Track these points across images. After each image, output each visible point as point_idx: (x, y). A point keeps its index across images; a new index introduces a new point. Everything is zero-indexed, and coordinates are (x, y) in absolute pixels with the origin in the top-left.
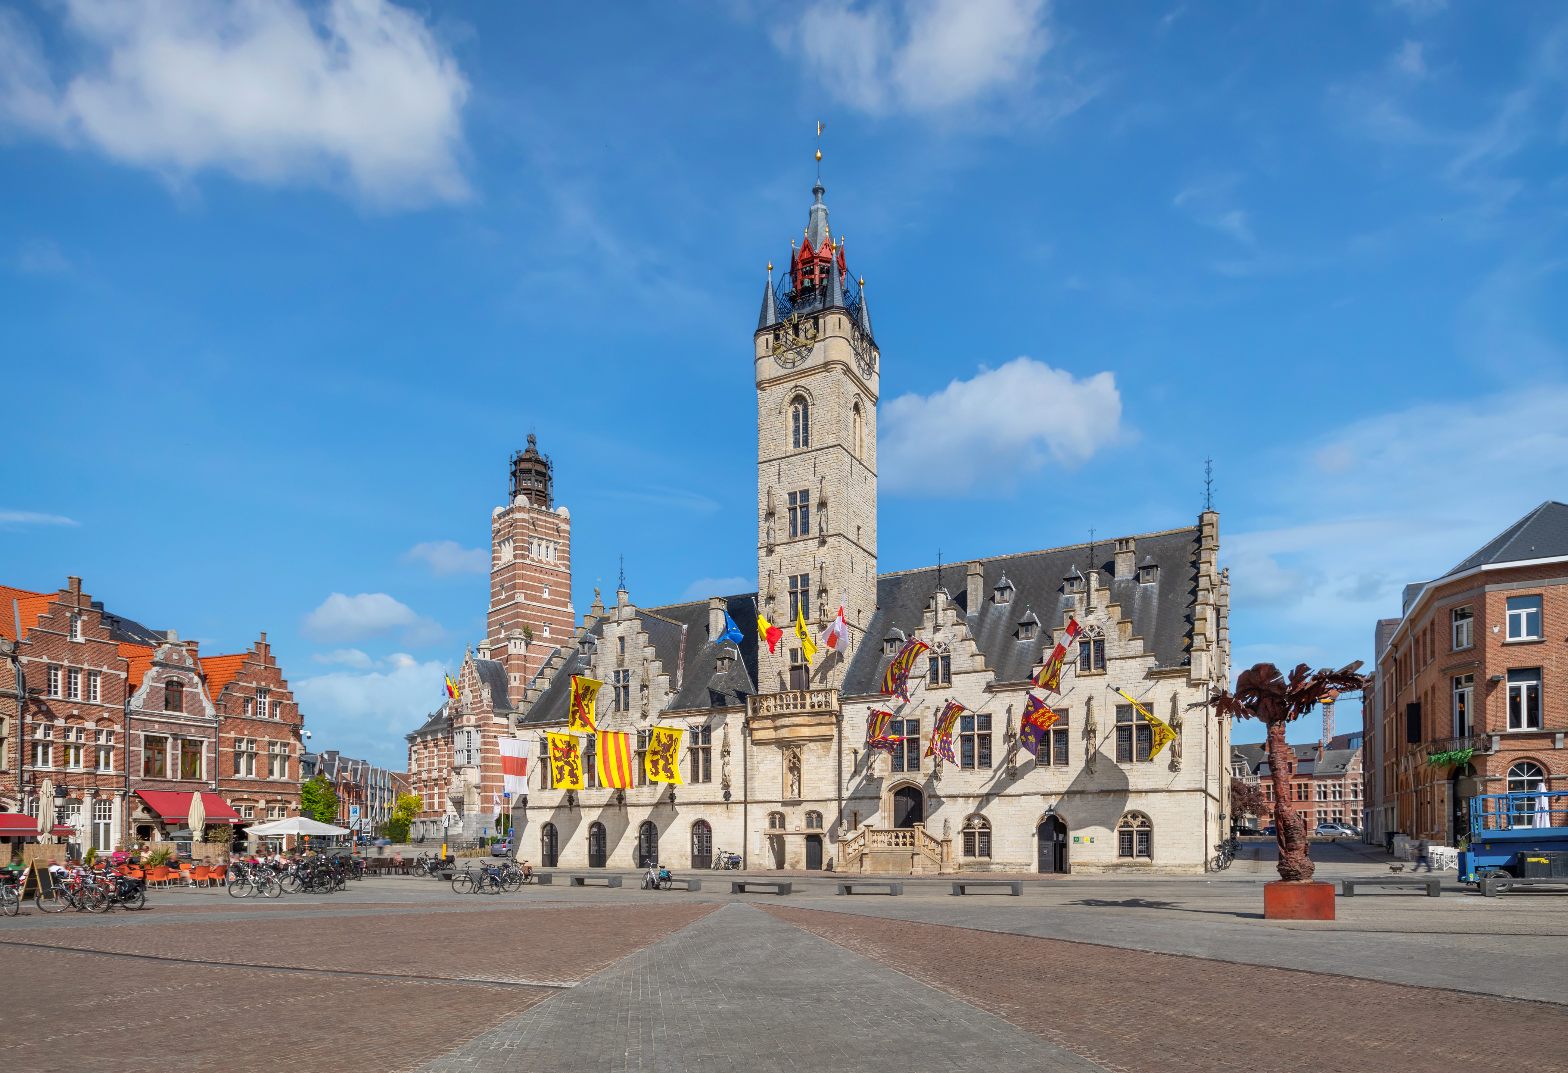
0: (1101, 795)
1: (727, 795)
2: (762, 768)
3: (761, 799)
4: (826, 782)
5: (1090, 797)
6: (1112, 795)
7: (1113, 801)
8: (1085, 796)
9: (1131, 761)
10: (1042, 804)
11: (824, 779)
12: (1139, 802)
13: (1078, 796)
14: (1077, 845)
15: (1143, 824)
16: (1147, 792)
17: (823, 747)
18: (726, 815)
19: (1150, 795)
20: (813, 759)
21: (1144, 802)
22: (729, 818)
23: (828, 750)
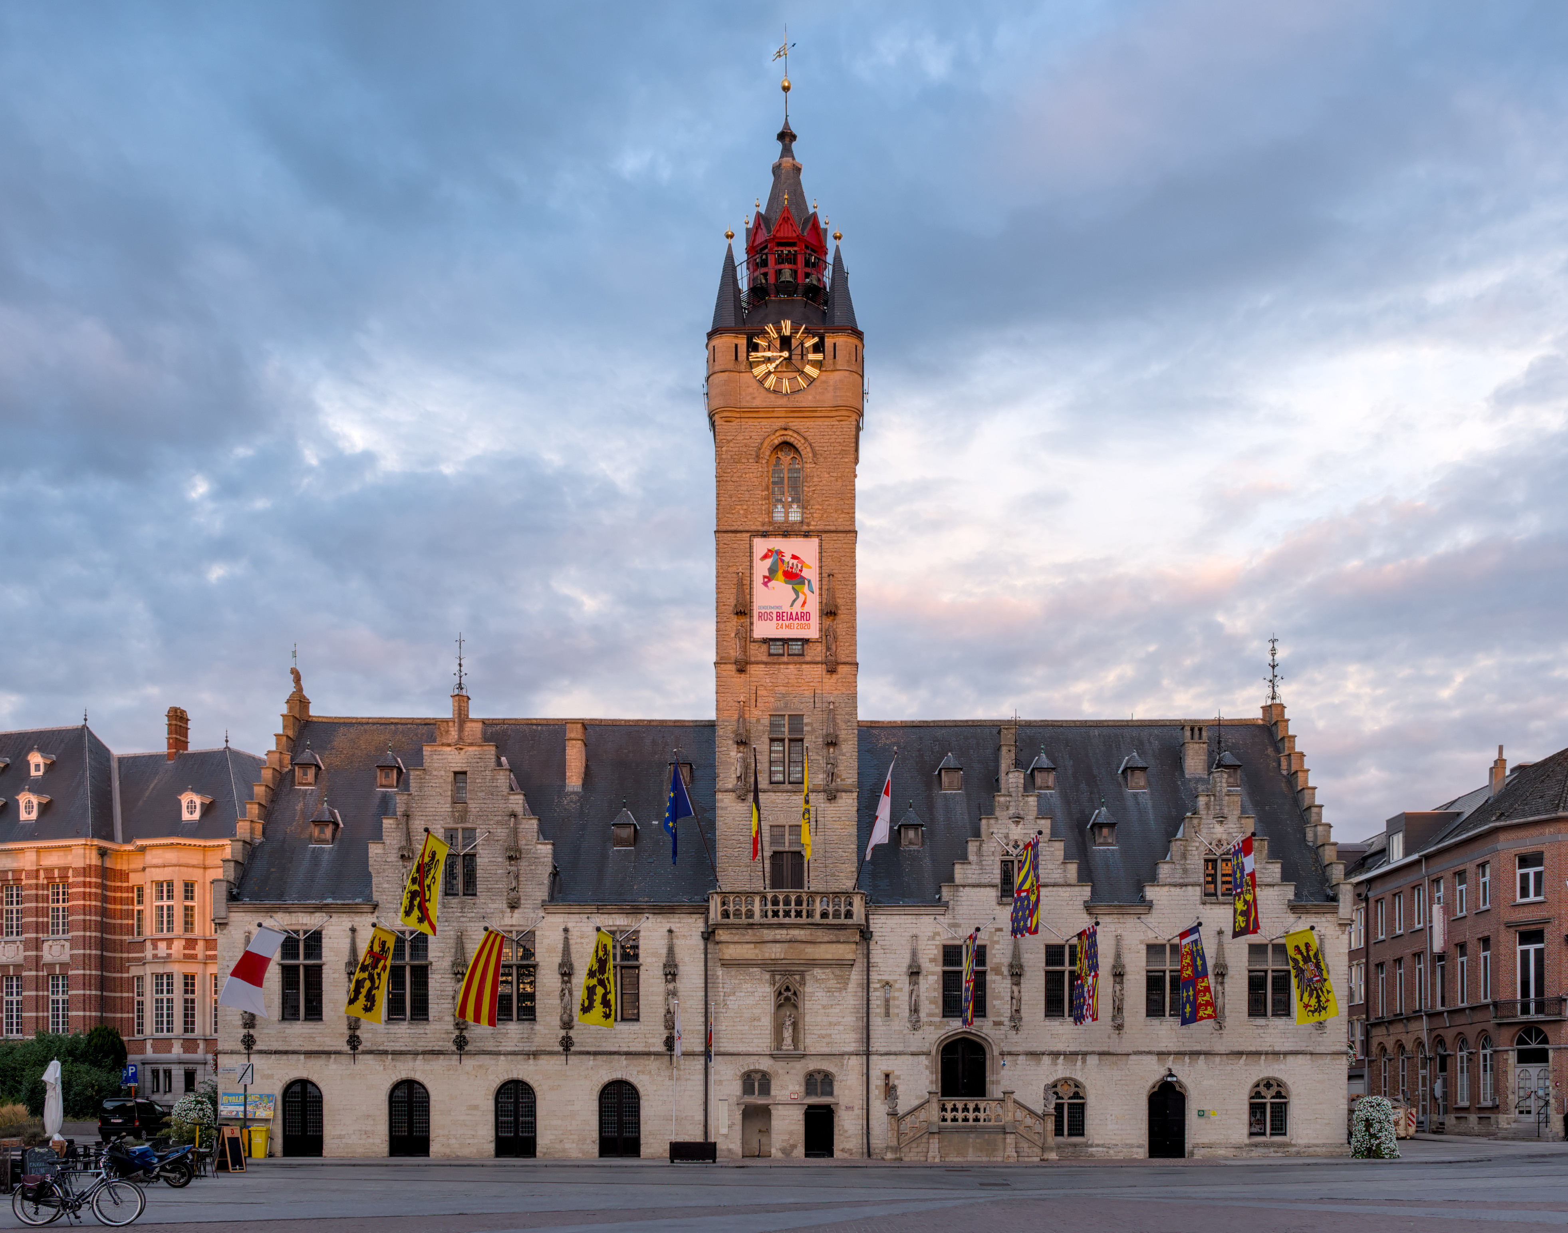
0: (1231, 1057)
1: (670, 1043)
2: (732, 1002)
3: (731, 1050)
4: (841, 1028)
5: (1217, 1059)
6: (1244, 1057)
7: (1246, 1065)
8: (1210, 1057)
9: (1265, 1015)
10: (1156, 1067)
11: (838, 1024)
12: (1276, 1067)
13: (1202, 1057)
14: (1202, 1121)
15: (1279, 1095)
16: (1286, 1054)
17: (837, 977)
18: (667, 1073)
19: (1290, 1058)
20: (820, 994)
21: (1282, 1067)
22: (671, 1078)
23: (846, 982)
